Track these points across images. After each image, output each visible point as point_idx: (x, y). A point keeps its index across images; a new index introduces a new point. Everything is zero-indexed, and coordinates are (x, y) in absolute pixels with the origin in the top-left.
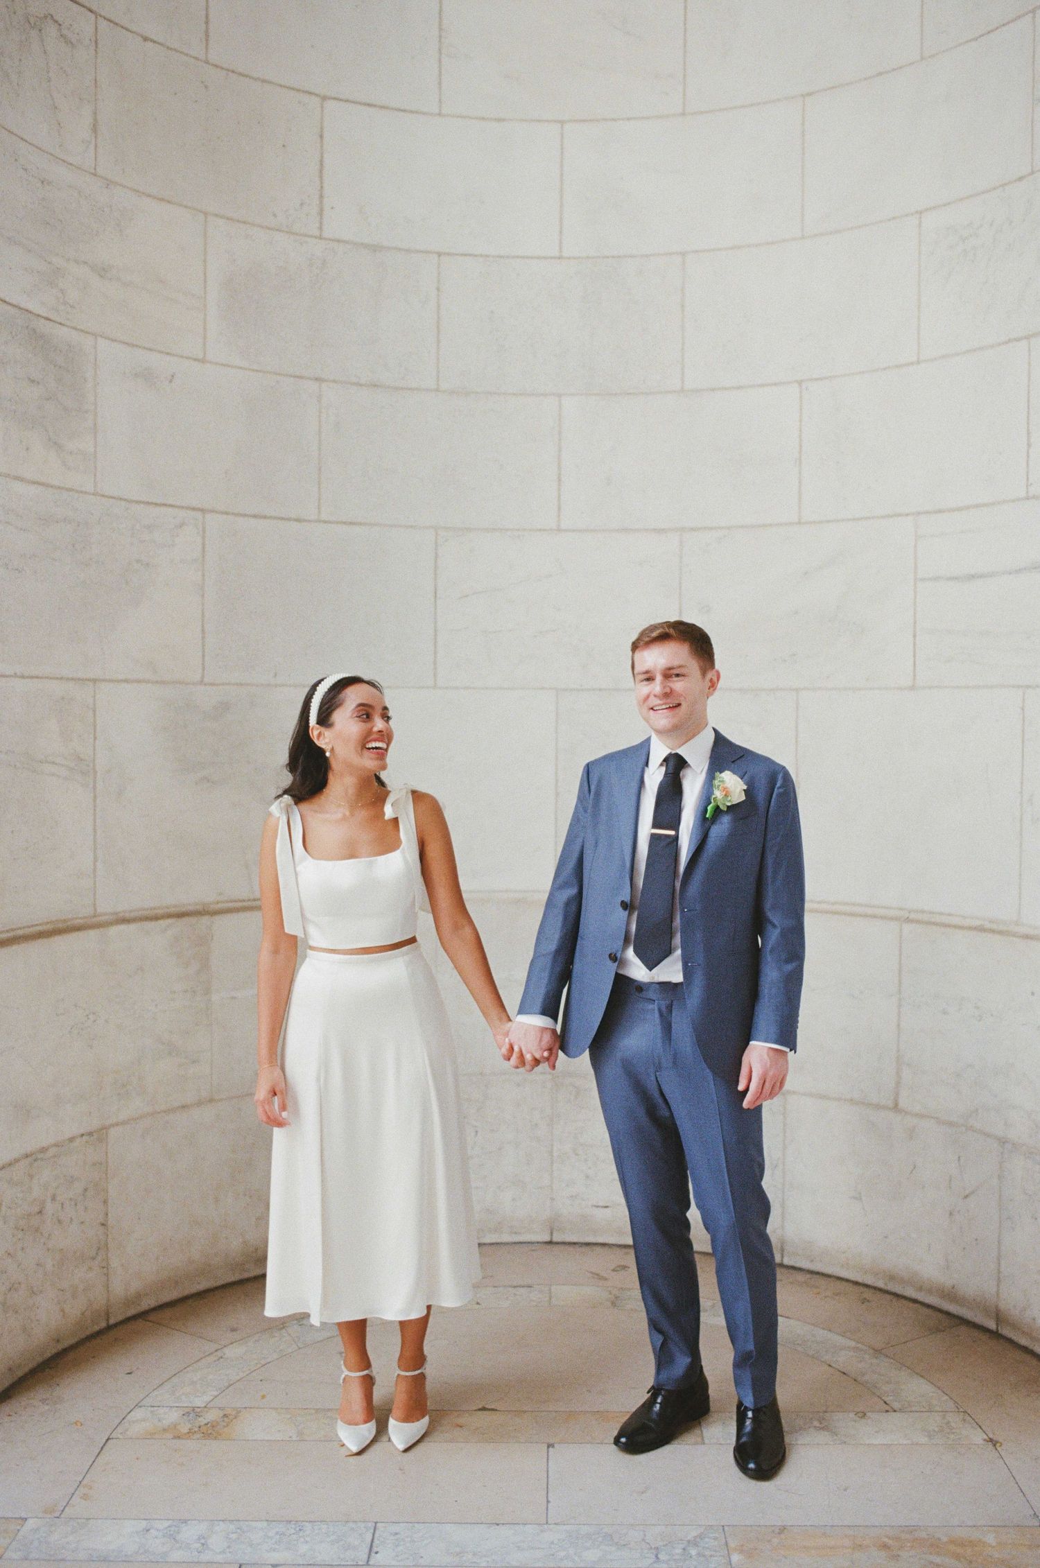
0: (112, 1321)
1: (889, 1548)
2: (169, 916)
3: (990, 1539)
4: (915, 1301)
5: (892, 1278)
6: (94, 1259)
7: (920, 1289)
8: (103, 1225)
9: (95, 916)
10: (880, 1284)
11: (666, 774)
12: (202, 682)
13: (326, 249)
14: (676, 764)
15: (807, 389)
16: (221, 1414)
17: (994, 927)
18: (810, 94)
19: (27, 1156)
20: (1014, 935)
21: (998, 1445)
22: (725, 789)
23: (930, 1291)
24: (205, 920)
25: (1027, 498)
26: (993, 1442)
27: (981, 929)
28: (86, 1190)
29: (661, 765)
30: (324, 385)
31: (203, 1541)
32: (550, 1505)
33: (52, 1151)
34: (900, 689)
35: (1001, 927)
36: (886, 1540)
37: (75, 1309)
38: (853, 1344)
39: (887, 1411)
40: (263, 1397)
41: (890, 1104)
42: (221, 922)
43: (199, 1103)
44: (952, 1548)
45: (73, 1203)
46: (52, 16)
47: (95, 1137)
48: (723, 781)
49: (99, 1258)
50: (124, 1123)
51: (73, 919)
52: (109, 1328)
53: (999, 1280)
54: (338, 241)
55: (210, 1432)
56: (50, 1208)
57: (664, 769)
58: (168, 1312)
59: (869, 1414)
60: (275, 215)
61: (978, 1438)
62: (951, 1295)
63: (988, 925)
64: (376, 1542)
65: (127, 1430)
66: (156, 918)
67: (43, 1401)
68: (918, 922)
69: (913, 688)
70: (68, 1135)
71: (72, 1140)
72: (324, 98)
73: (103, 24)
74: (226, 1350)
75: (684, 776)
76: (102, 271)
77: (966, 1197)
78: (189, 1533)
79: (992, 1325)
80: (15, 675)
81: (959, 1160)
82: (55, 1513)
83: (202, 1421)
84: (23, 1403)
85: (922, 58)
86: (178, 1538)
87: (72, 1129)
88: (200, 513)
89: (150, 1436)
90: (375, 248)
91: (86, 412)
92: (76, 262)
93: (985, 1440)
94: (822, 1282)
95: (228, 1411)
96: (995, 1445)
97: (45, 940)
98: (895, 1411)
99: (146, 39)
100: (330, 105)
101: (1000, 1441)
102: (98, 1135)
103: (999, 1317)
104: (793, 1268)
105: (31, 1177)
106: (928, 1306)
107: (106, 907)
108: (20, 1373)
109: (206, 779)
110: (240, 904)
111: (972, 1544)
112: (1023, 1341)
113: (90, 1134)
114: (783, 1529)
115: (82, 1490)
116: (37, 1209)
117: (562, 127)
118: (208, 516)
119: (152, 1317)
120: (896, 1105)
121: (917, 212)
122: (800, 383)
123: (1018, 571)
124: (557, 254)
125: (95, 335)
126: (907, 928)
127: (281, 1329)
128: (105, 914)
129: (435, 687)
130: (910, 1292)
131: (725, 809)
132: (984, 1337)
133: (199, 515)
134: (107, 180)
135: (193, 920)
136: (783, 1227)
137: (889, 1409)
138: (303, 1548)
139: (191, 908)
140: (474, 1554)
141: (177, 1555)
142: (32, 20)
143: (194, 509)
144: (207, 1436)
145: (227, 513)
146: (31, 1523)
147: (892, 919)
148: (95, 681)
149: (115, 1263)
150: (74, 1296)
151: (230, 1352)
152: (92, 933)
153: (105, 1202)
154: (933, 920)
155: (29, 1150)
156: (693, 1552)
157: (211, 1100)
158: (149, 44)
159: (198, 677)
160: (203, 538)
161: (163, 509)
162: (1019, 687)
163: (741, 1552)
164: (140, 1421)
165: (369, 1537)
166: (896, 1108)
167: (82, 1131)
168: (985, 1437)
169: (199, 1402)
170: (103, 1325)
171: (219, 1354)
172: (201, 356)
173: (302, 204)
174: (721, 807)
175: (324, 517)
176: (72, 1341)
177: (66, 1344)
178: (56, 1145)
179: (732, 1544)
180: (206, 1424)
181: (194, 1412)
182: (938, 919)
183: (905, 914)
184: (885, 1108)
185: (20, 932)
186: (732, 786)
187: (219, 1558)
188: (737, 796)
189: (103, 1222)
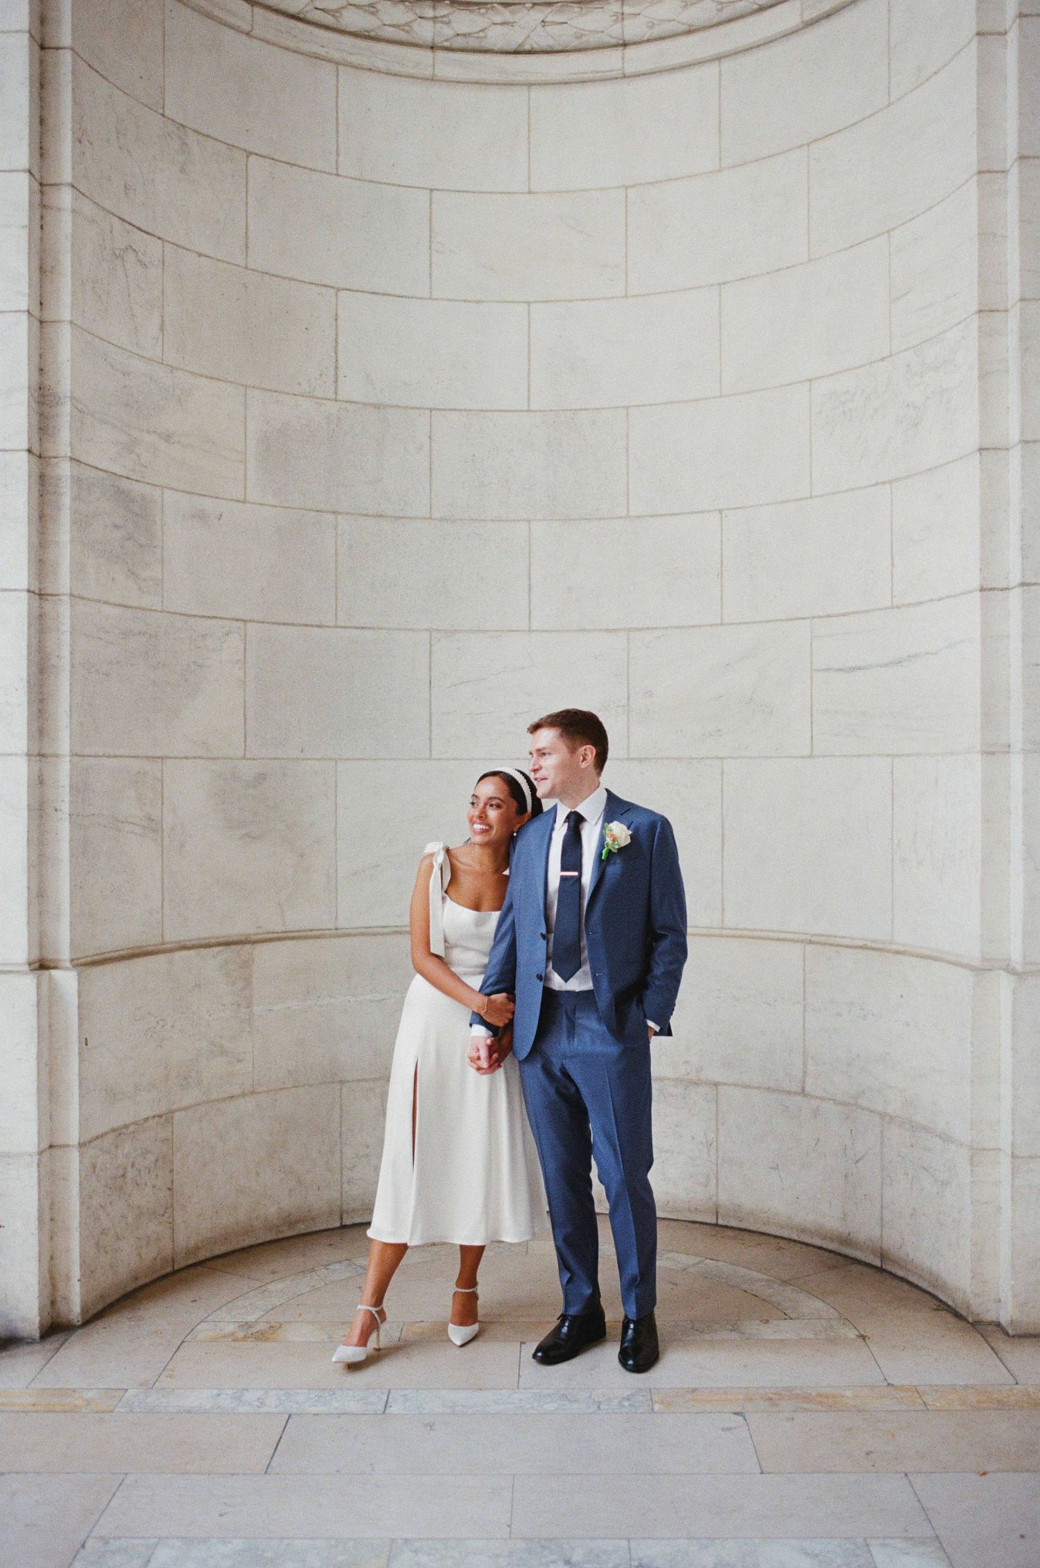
0: (176, 1268)
1: (771, 1399)
2: (220, 944)
3: (848, 1393)
4: (820, 1248)
5: (803, 1231)
6: (163, 1215)
7: (824, 1238)
8: (170, 1189)
9: (163, 944)
10: (795, 1237)
11: (569, 828)
12: (244, 758)
13: (340, 408)
14: (576, 821)
15: (726, 516)
16: (268, 1326)
17: (873, 945)
18: (724, 283)
19: (113, 1130)
20: (889, 951)
21: (866, 1338)
22: (612, 835)
23: (832, 1240)
24: (248, 947)
25: (892, 608)
26: (863, 1337)
27: (865, 947)
28: (157, 1161)
29: (565, 822)
30: (340, 517)
31: (261, 1401)
32: (521, 1379)
33: (132, 1128)
34: (802, 757)
35: (880, 946)
36: (770, 1395)
37: (149, 1254)
38: (766, 1277)
39: (786, 1319)
40: (300, 1315)
41: (799, 1090)
42: (259, 947)
43: (244, 1095)
44: (818, 1399)
45: (147, 1170)
46: (131, 247)
47: (164, 1118)
48: (611, 830)
49: (167, 1215)
50: (185, 1109)
51: (145, 946)
52: (174, 1272)
53: (882, 1226)
54: (351, 402)
55: (261, 1337)
56: (131, 1173)
57: (567, 824)
58: (220, 1262)
59: (771, 1321)
60: (299, 384)
61: (852, 1334)
62: (846, 1241)
63: (869, 944)
64: (390, 1400)
65: (196, 1336)
66: (209, 946)
67: (129, 1319)
68: (818, 943)
69: (811, 756)
70: (144, 1116)
71: (146, 1120)
72: (338, 290)
73: (168, 247)
74: (268, 1286)
75: (582, 827)
76: (168, 438)
77: (857, 1161)
78: (250, 1396)
79: (877, 1263)
80: (104, 756)
81: (851, 1133)
82: (147, 1386)
83: (254, 1330)
84: (114, 1321)
85: (810, 260)
86: (242, 1399)
87: (145, 1112)
88: (243, 623)
89: (214, 1340)
90: (377, 407)
91: (155, 547)
92: (148, 432)
93: (857, 1336)
94: (746, 1236)
95: (273, 1324)
96: (864, 1339)
97: (127, 962)
98: (792, 1319)
99: (200, 255)
100: (342, 294)
101: (870, 1335)
102: (166, 1117)
103: (883, 1256)
104: (726, 1227)
105: (117, 1147)
106: (831, 1251)
107: (172, 936)
108: (108, 1301)
109: (247, 835)
110: (276, 935)
111: (834, 1396)
112: (900, 1273)
113: (160, 1116)
114: (694, 1390)
115: (166, 1373)
116: (121, 1172)
117: (529, 306)
118: (249, 625)
119: (208, 1264)
120: (803, 1090)
121: (808, 380)
122: (721, 511)
123: (886, 665)
124: (526, 408)
125: (162, 487)
126: (809, 948)
127: (312, 1272)
128: (172, 942)
129: (430, 759)
130: (817, 1241)
131: (616, 851)
132: (870, 1271)
133: (241, 624)
134: (172, 367)
135: (238, 947)
136: (717, 1196)
137: (787, 1317)
138: (336, 1404)
139: (235, 939)
140: (463, 1407)
141: (241, 1409)
142: (117, 253)
143: (237, 620)
144: (257, 1339)
145: (263, 622)
146: (131, 1392)
147: (797, 941)
148: (162, 758)
149: (178, 1220)
150: (148, 1244)
151: (271, 1287)
152: (162, 957)
153: (171, 1171)
154: (830, 942)
155: (115, 1126)
156: (626, 1404)
157: (253, 1093)
158: (203, 259)
159: (240, 753)
160: (245, 643)
161: (214, 621)
162: (888, 755)
163: (662, 1403)
164: (204, 1331)
165: (385, 1398)
166: (803, 1093)
167: (154, 1114)
168: (857, 1333)
169: (251, 1318)
170: (169, 1269)
171: (264, 1288)
172: (242, 498)
173: (321, 375)
174: (613, 850)
175: (340, 623)
176: (147, 1280)
177: (141, 1282)
178: (135, 1123)
179: (655, 1398)
180: (257, 1332)
181: (248, 1325)
182: (832, 940)
183: (808, 937)
184: (796, 1093)
185: (108, 956)
186: (620, 833)
187: (274, 1410)
188: (623, 840)
189: (169, 1186)
